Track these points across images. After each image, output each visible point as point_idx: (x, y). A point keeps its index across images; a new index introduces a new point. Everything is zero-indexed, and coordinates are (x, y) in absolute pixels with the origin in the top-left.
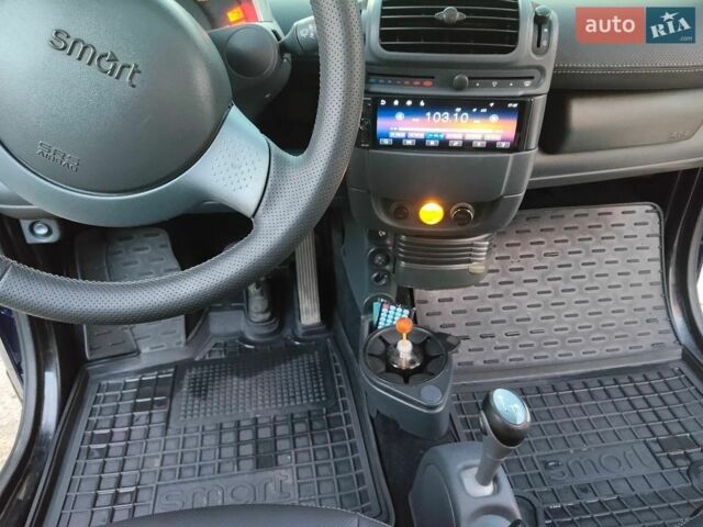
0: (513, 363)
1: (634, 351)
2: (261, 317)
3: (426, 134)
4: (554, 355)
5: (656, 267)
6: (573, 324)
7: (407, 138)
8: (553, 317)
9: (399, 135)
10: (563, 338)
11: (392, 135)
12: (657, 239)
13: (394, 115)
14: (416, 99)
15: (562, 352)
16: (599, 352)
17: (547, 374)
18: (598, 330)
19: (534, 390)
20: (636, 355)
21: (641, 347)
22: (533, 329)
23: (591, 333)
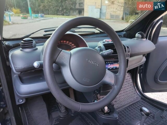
0: (117, 107)
1: (134, 100)
2: (64, 111)
3: (113, 67)
4: (123, 104)
5: (132, 84)
6: (124, 97)
7: (110, 68)
8: (120, 97)
9: (109, 68)
10: (123, 100)
11: (108, 68)
12: (131, 79)
13: (108, 65)
14: (112, 61)
15: (124, 103)
16: (129, 101)
17: (123, 108)
18: (128, 97)
19: (123, 111)
20: (135, 100)
21: (135, 99)
22: (118, 100)
23: (127, 98)
